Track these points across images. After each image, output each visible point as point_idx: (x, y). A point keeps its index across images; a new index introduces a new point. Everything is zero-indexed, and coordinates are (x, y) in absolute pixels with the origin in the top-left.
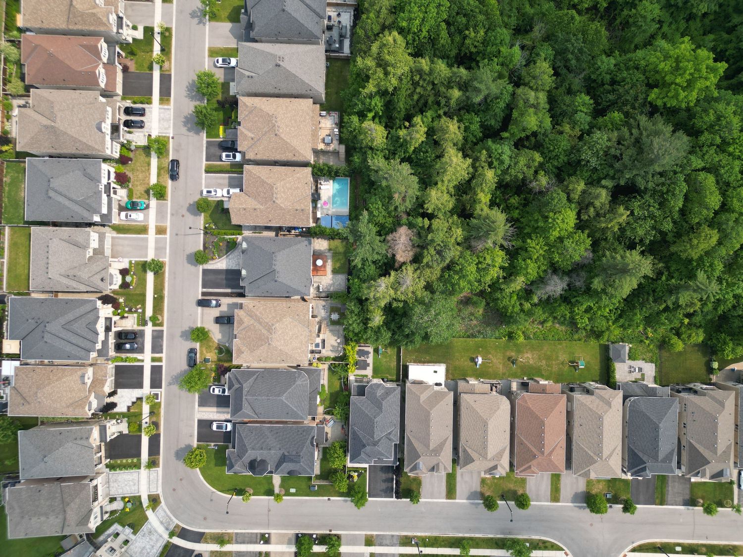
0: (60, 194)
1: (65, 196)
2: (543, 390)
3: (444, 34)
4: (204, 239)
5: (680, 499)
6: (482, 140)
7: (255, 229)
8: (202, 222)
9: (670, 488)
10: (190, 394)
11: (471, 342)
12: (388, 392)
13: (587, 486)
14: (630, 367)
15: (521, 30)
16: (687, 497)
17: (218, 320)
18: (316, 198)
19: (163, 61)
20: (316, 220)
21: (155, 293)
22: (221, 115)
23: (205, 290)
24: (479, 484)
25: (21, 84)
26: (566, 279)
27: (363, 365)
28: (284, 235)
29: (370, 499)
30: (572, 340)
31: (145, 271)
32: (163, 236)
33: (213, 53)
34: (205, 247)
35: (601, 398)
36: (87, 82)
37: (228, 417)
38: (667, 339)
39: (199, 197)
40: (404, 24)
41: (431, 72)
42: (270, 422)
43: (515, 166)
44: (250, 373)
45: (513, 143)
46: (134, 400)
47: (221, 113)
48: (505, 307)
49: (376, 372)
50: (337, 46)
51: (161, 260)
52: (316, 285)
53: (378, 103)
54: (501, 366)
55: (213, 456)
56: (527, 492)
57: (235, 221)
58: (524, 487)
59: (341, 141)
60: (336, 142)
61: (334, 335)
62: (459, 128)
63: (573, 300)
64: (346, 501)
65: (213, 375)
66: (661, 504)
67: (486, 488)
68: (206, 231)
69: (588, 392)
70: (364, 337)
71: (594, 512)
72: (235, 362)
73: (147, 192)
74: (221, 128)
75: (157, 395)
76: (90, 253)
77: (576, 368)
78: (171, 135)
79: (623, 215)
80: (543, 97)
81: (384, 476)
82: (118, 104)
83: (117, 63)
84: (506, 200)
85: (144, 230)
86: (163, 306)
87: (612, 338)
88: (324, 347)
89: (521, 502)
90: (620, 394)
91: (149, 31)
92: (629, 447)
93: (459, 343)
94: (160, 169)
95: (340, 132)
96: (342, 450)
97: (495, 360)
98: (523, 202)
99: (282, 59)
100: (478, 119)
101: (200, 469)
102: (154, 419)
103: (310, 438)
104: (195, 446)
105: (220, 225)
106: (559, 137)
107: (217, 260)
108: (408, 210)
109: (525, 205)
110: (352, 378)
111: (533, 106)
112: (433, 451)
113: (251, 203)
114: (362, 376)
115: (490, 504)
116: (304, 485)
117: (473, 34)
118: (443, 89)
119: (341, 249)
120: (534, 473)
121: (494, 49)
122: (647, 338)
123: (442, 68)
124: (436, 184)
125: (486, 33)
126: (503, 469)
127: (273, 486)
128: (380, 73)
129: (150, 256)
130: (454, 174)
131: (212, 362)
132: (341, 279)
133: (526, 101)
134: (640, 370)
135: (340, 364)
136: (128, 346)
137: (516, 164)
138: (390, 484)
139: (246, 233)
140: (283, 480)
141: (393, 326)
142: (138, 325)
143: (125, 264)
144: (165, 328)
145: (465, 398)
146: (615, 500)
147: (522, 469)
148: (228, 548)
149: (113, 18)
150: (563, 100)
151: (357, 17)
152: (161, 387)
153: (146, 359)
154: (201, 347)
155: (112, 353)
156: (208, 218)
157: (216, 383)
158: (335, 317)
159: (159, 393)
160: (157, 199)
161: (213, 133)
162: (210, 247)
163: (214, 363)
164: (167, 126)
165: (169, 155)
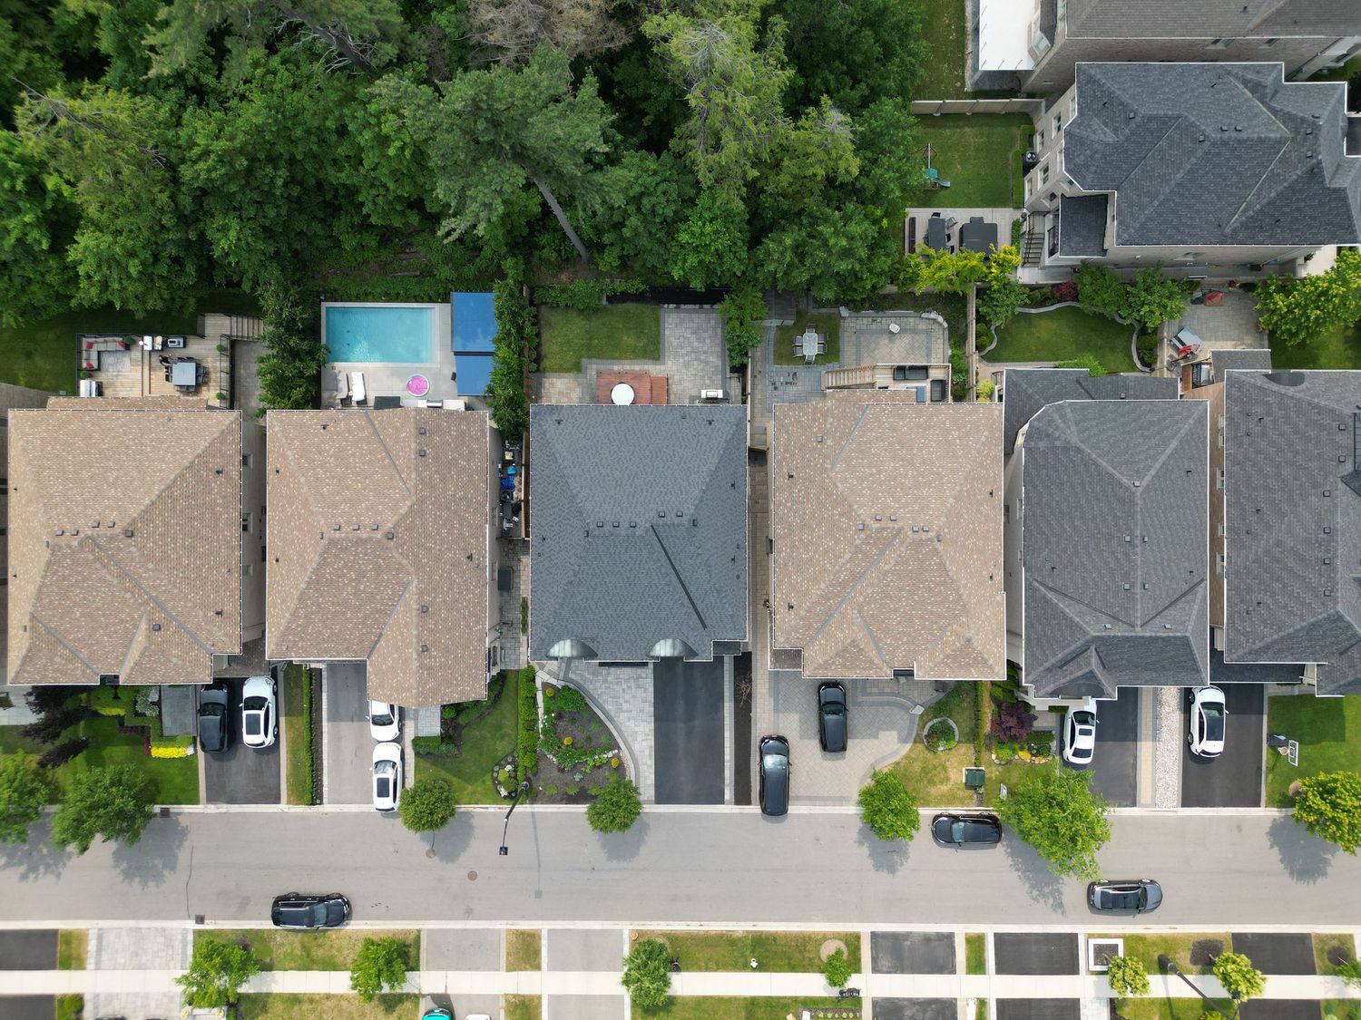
4: (552, 800)
7: (509, 618)
8: (493, 808)
12: (1098, 102)
17: (833, 742)
21: (745, 967)
22: (117, 753)
23: (729, 794)
27: (980, 235)
28: (529, 522)
31: (671, 1001)
32: (544, 943)
34: (579, 797)
37: (1171, 694)
39: (402, 823)
47: (106, 753)
49: (1006, 195)
51: (626, 951)
55: (1307, 749)
57: (475, 689)
60: (196, 348)
61: (872, 347)
65: (1025, 756)
68: (523, 793)
73: (388, 1004)
74: (159, 752)
75: (1100, 951)
78: (192, 925)
85: (524, 1012)
86: (786, 935)
88: (923, 371)
94: (308, 963)
102: (1183, 958)
103: (1275, 387)
104: (1274, 813)
105: (501, 747)
107: (625, 754)
110: (1026, 276)
114: (1016, 240)
119: (577, 327)
129: (610, 984)
131: (979, 762)
132: (677, 326)
135: (975, 318)
139: (525, 652)
144: (865, 929)
152: (1073, 938)
153: (975, 991)
154: (926, 804)
156: (478, 788)
157: (1054, 745)
158: (810, 344)
159: (1092, 942)
160: (416, 968)
161: (179, 780)
162: (578, 777)
163: (985, 755)
164: (161, 940)
165: (258, 933)
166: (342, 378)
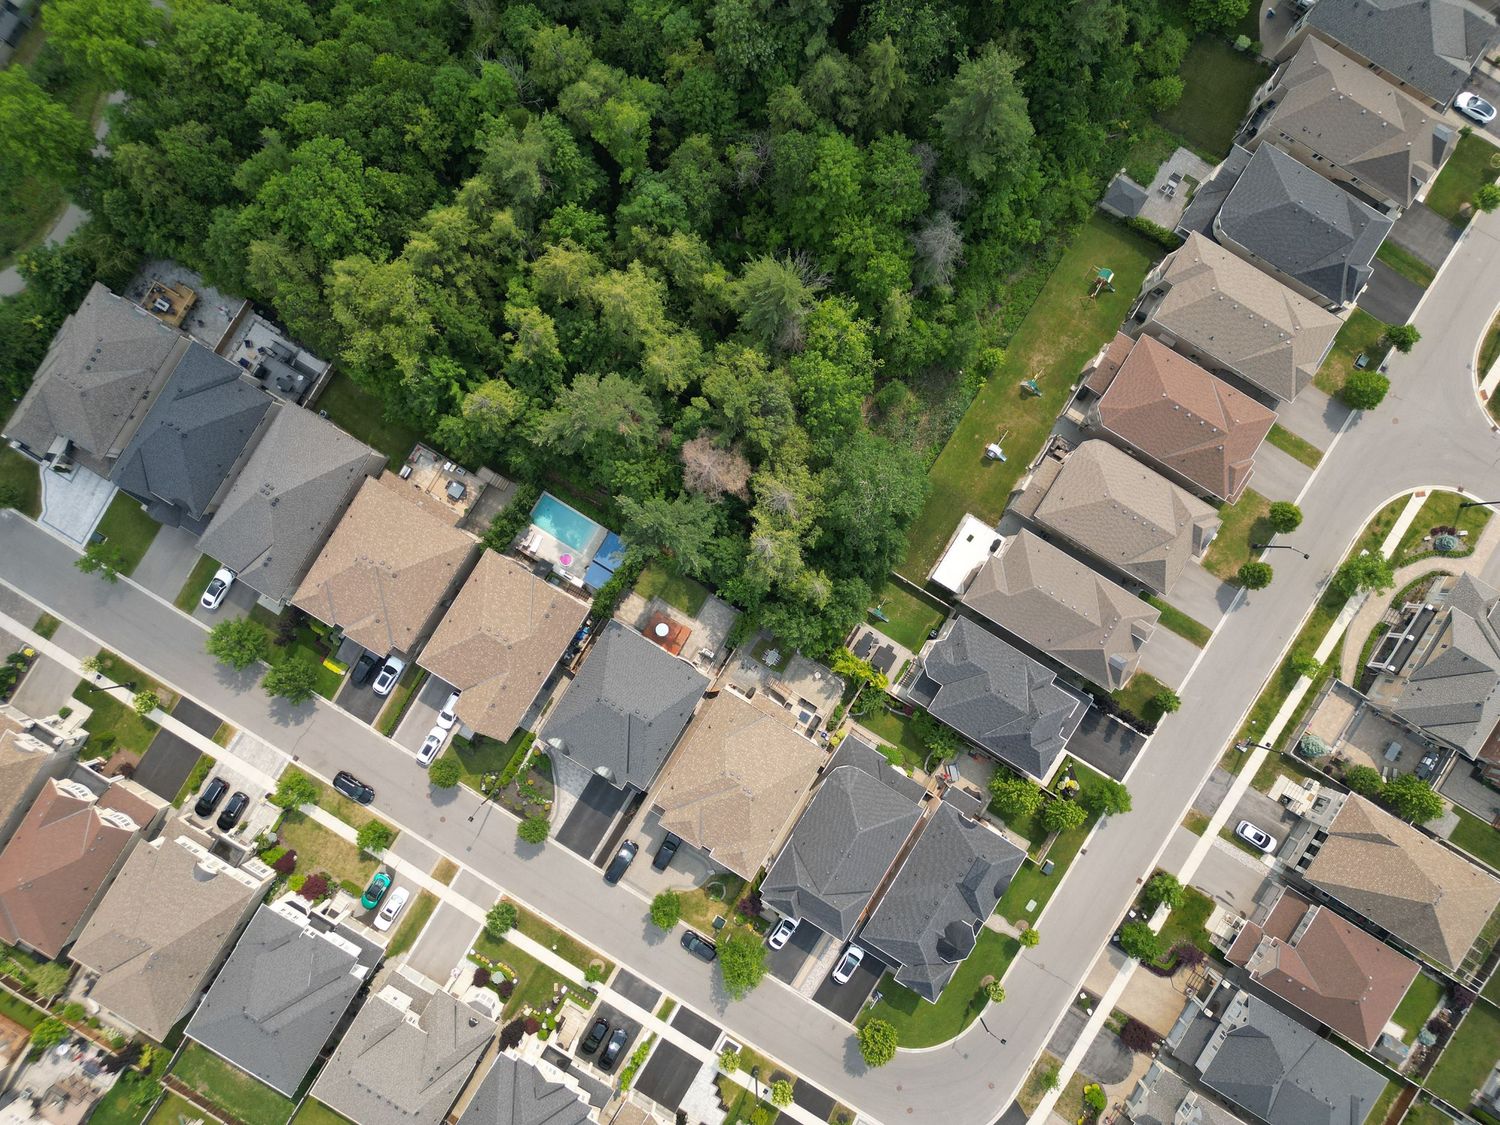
0: (280, 1010)
1: (290, 1004)
2: (1112, 369)
3: (388, 179)
4: (505, 806)
5: (1442, 239)
6: (612, 222)
7: (538, 707)
8: (473, 792)
9: (1413, 247)
10: (761, 987)
11: (953, 445)
12: (957, 641)
13: (1323, 389)
14: (1161, 192)
15: (459, 37)
16: (1445, 225)
17: (660, 864)
18: (544, 570)
19: (152, 698)
20: (584, 592)
21: (549, 947)
22: (305, 652)
23: (594, 857)
24: (1209, 576)
25: (48, 968)
26: (941, 215)
27: (886, 658)
28: (579, 663)
29: (1124, 781)
30: (1053, 267)
31: (502, 941)
32: (458, 874)
33: (188, 602)
34: (520, 813)
35: (1187, 275)
36: (113, 850)
37: (838, 943)
38: (1150, 100)
39: (425, 773)
40: (330, 239)
41: (441, 241)
42: (891, 876)
43: (693, 190)
44: (784, 862)
45: (650, 170)
46: (714, 1089)
47: (301, 648)
48: (929, 351)
49: (912, 644)
50: (301, 378)
51: (496, 903)
52: (697, 659)
53: (444, 366)
54: (1028, 419)
55: (890, 1009)
56: (1275, 500)
57: (504, 736)
58: (1262, 501)
59: (472, 469)
60: (469, 480)
61: (802, 677)
62: (567, 249)
63: (985, 224)
64: (1104, 824)
65: (750, 927)
66: (1431, 278)
67: (1223, 567)
68: (493, 794)
69: (1160, 292)
70: (837, 626)
71: (1374, 404)
72: (750, 877)
73: (365, 857)
74: (328, 664)
75: (728, 1045)
76: (413, 1019)
77: (1106, 289)
78: (290, 759)
79: (887, 51)
80: (598, 71)
81: (1099, 733)
82: (182, 819)
83: (110, 781)
84: (742, 241)
85: (427, 902)
86: (579, 944)
87: (1091, 195)
88: (814, 708)
89: (1283, 521)
90: (1197, 238)
91: (85, 691)
92: (1299, 277)
93: (944, 468)
94: (336, 812)
95: (454, 461)
96: (1011, 781)
97: (1011, 424)
98: (762, 212)
99: (267, 489)
100: (573, 206)
101: (899, 1045)
102: (767, 1074)
103: (957, 822)
104: (855, 1030)
105: (496, 764)
106: (686, 83)
107: (555, 806)
108: (660, 422)
109: (771, 212)
110: (895, 690)
111: (604, 97)
112: (1105, 622)
113: (489, 689)
114: (902, 670)
115: (1256, 578)
116: (1033, 881)
117: (418, 130)
118: (483, 238)
119: (662, 578)
120: (1245, 469)
121: (465, 107)
122: (1127, 133)
123: (447, 217)
124: (642, 346)
125: (429, 105)
126: (1208, 519)
127: (1003, 935)
128: (391, 331)
129: (480, 917)
130: (644, 305)
131: (726, 916)
132: (712, 608)
133: (589, 103)
134: (1175, 177)
135: (859, 697)
136: (614, 1047)
137: (688, 185)
138: (1119, 733)
139: (537, 727)
140: (1002, 911)
141: (846, 567)
142: (587, 1007)
143: (469, 970)
144: (620, 964)
145: (1046, 514)
146: (1376, 355)
147: (1227, 486)
148: (1065, 1076)
149: (27, 742)
150: (624, 38)
151: (270, 314)
152: (718, 1031)
153: (655, 1027)
154: (688, 921)
155: (609, 1081)
156: (473, 778)
157: (768, 930)
158: (772, 658)
159: (727, 1038)
160: (387, 848)
161: (329, 683)
162: (525, 803)
163: (731, 914)
164: (271, 757)
165: (321, 783)
166: (531, 534)
